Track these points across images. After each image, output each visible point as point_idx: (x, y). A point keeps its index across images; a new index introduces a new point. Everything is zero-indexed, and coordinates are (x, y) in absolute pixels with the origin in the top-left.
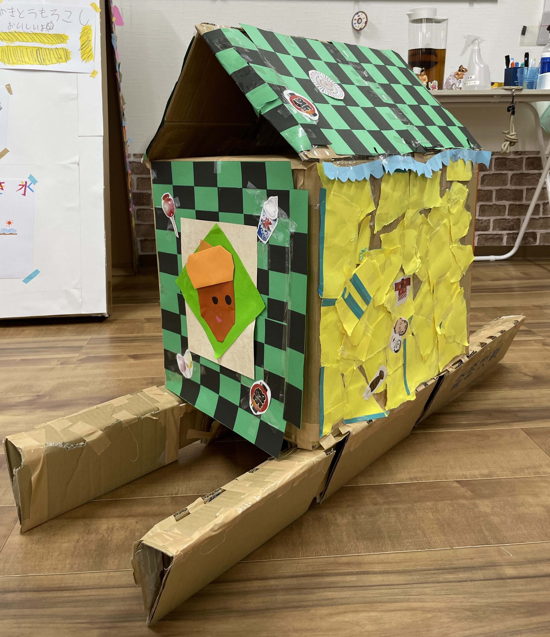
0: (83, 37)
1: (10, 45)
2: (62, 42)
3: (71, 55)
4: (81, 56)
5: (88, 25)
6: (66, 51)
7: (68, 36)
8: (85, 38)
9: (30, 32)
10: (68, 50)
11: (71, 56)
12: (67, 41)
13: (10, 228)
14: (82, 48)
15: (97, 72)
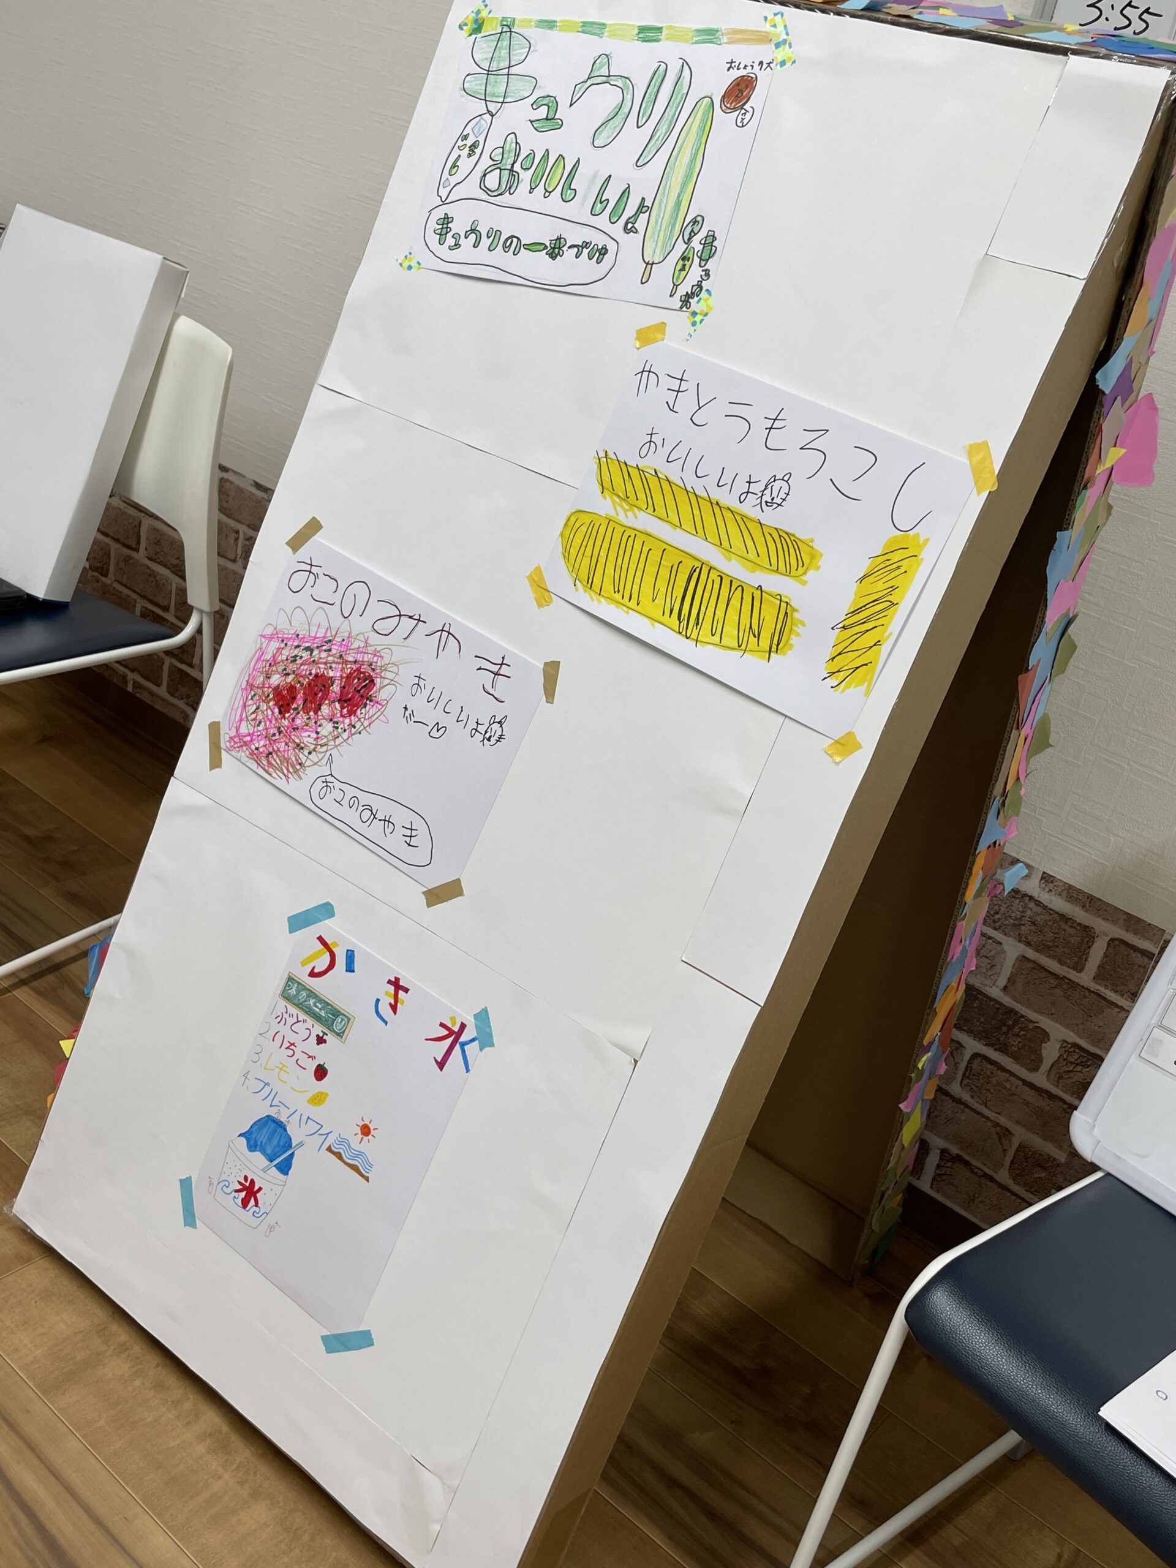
0: (871, 579)
1: (622, 518)
2: (788, 573)
3: (798, 635)
4: (830, 652)
5: (918, 534)
6: (786, 613)
7: (822, 555)
8: (880, 586)
9: (701, 493)
10: (794, 610)
11: (794, 640)
12: (811, 573)
13: (361, 1148)
14: (847, 623)
15: (859, 746)
